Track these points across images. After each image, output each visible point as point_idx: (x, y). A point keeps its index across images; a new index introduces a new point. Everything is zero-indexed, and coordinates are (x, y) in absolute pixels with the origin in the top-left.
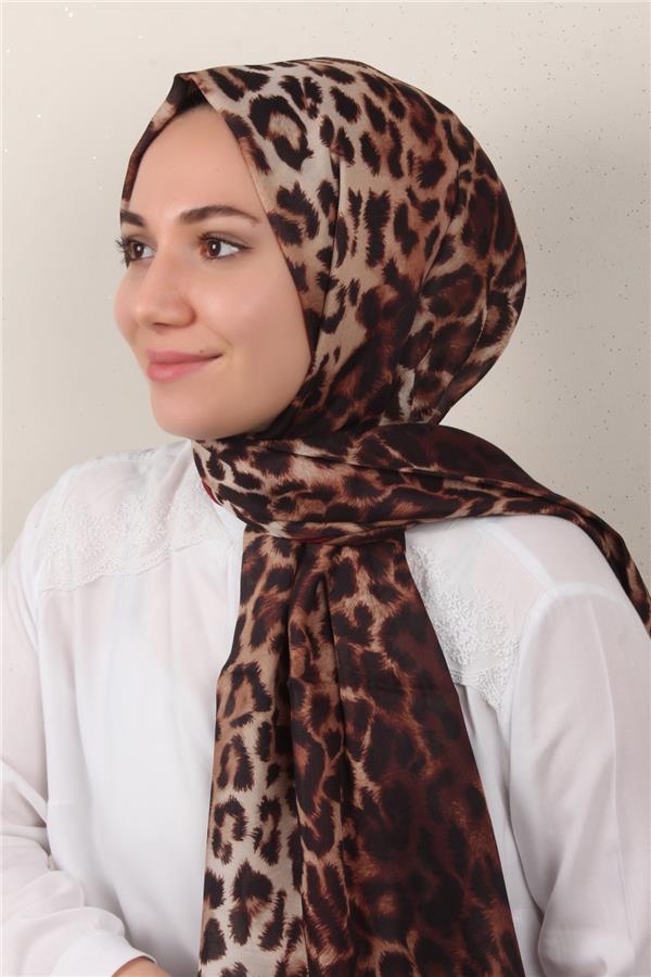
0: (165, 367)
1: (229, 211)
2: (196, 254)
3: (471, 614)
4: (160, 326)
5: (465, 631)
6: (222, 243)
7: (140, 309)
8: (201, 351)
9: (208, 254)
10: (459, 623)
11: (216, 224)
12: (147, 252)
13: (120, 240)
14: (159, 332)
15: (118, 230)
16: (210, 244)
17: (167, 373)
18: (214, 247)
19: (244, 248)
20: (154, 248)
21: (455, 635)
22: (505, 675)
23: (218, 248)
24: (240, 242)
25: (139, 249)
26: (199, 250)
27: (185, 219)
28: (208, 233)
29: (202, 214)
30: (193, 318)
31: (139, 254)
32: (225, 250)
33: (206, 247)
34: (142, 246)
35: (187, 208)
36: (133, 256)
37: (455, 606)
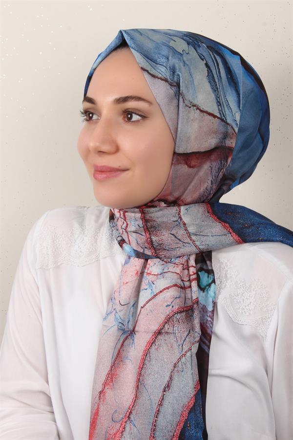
0: (102, 173)
1: (139, 99)
2: (120, 119)
3: (251, 291)
4: (101, 153)
5: (247, 299)
6: (133, 115)
7: (92, 144)
8: (120, 167)
9: (126, 119)
10: (244, 295)
11: (131, 104)
12: (95, 117)
13: (82, 111)
14: (100, 156)
15: (81, 106)
16: (128, 114)
17: (103, 176)
18: (129, 116)
19: (144, 117)
20: (99, 115)
21: (241, 301)
22: (269, 320)
23: (131, 117)
24: (143, 115)
25: (91, 115)
26: (122, 117)
27: (117, 101)
28: (127, 109)
29: (125, 99)
30: (117, 150)
31: (91, 118)
32: (135, 117)
33: (125, 116)
34: (93, 114)
35: (117, 96)
36: (88, 119)
37: (242, 287)
